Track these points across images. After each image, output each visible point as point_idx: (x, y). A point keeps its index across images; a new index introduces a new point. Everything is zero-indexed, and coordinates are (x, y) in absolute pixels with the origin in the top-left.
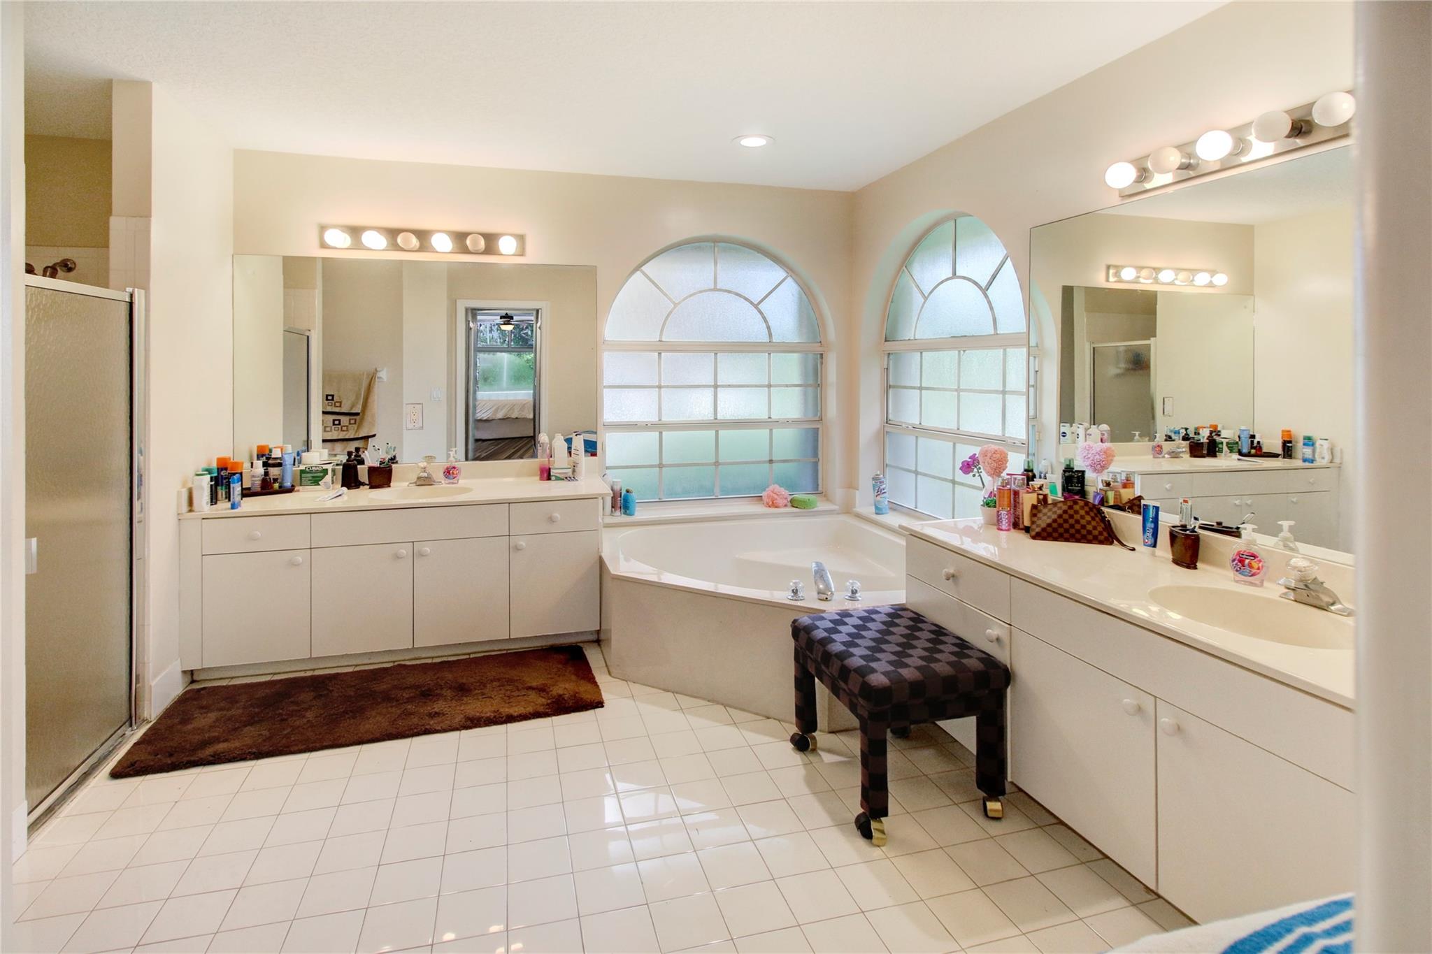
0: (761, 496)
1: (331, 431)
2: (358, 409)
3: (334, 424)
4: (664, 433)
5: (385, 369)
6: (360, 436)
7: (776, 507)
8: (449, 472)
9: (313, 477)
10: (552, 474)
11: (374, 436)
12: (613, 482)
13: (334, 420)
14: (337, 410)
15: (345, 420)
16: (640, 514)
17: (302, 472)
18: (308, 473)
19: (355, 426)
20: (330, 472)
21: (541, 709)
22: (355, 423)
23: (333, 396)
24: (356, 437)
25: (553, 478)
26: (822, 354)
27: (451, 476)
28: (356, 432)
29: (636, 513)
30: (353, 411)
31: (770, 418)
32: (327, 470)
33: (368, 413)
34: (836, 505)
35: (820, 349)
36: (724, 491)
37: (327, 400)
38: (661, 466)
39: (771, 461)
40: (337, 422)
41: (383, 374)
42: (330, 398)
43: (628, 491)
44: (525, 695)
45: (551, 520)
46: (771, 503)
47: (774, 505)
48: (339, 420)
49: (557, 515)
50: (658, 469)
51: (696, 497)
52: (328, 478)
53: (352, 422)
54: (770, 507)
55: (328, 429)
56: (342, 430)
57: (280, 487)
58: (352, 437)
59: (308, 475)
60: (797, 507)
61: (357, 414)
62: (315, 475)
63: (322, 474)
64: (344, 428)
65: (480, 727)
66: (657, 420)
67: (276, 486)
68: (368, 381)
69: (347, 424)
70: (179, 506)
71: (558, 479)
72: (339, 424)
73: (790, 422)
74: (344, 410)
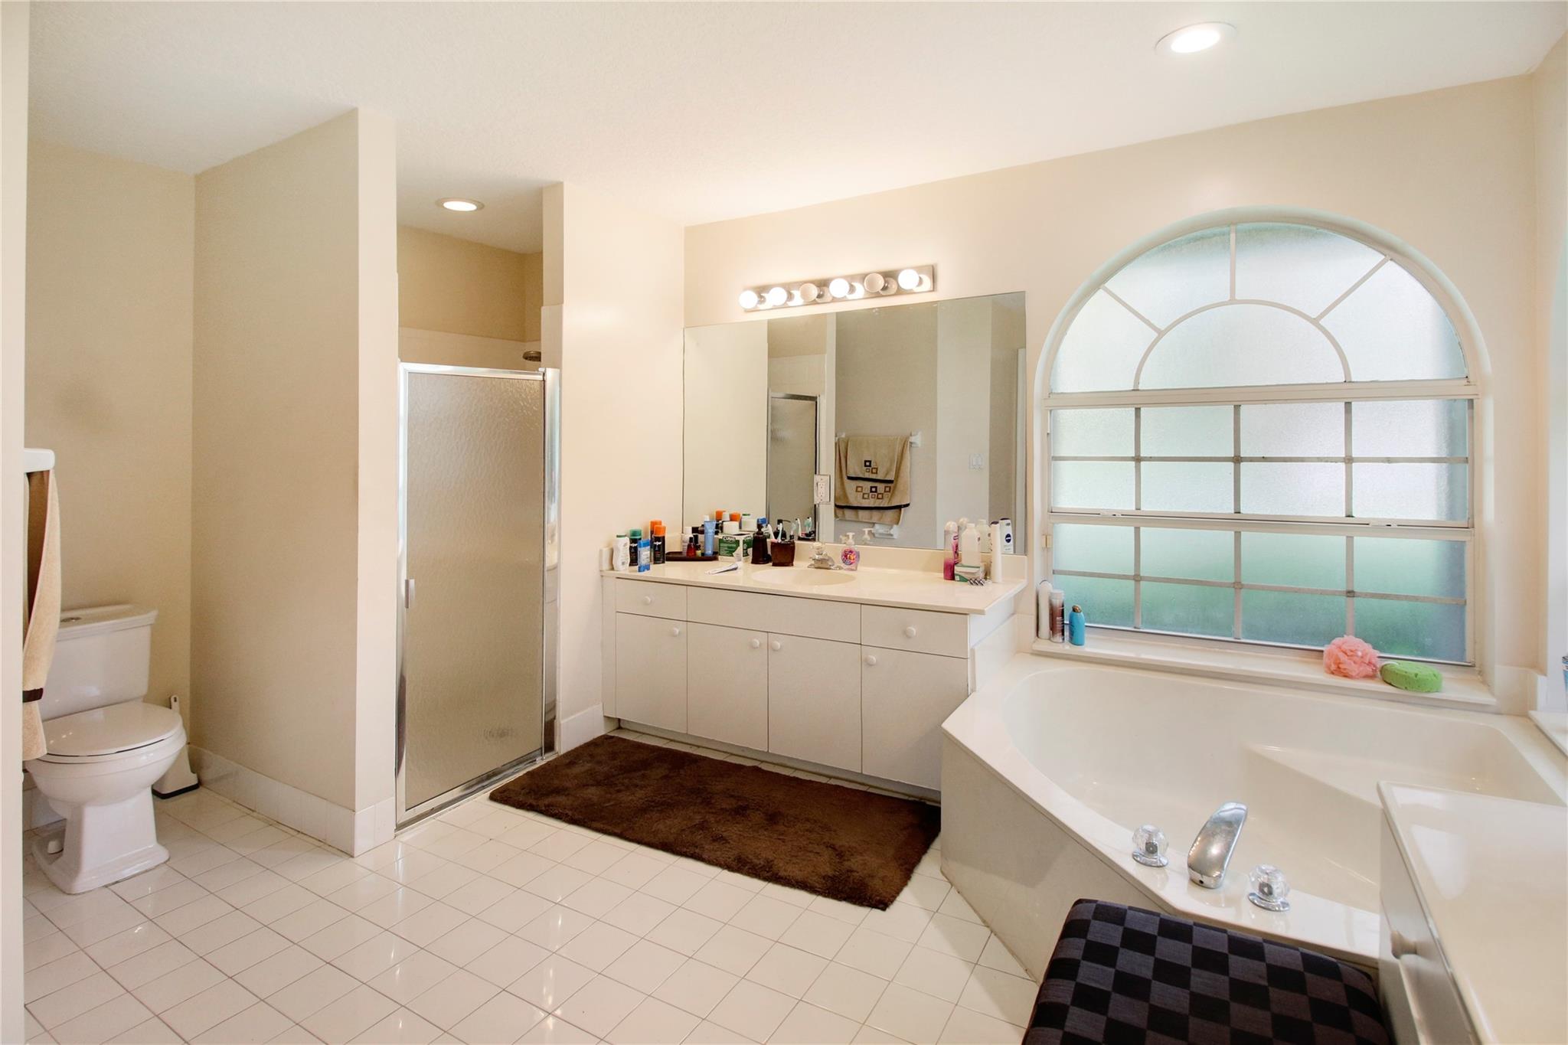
0: (1322, 651)
1: (868, 498)
2: (891, 477)
3: (871, 491)
4: (1142, 529)
5: (919, 433)
6: (893, 505)
7: (1345, 676)
8: (846, 556)
9: (729, 547)
10: (955, 572)
11: (907, 505)
12: (1051, 593)
13: (871, 487)
14: (874, 476)
15: (881, 487)
16: (1092, 645)
17: (721, 541)
18: (725, 543)
19: (890, 494)
20: (741, 543)
21: (813, 880)
22: (889, 491)
23: (870, 462)
24: (889, 505)
25: (957, 578)
26: (1471, 401)
27: (848, 561)
28: (890, 500)
29: (1086, 642)
30: (887, 479)
31: (1349, 516)
32: (739, 541)
33: (901, 481)
34: (1493, 694)
35: (1468, 392)
36: (1251, 631)
37: (866, 466)
38: (1137, 578)
39: (1350, 593)
40: (874, 490)
41: (917, 439)
42: (868, 464)
43: (1074, 610)
44: (818, 853)
45: (906, 634)
46: (1333, 667)
47: (1339, 671)
48: (876, 487)
49: (913, 630)
50: (1133, 582)
51: (1198, 633)
52: (740, 550)
53: (888, 489)
54: (1333, 673)
55: (866, 496)
56: (878, 498)
57: (703, 554)
58: (886, 505)
59: (726, 545)
60: (1390, 684)
61: (891, 482)
62: (730, 545)
63: (735, 545)
64: (880, 496)
65: (742, 873)
66: (1134, 509)
67: (699, 553)
68: (900, 448)
69: (883, 492)
70: (600, 564)
71: (963, 580)
72: (876, 491)
73: (1394, 526)
74: (880, 477)
